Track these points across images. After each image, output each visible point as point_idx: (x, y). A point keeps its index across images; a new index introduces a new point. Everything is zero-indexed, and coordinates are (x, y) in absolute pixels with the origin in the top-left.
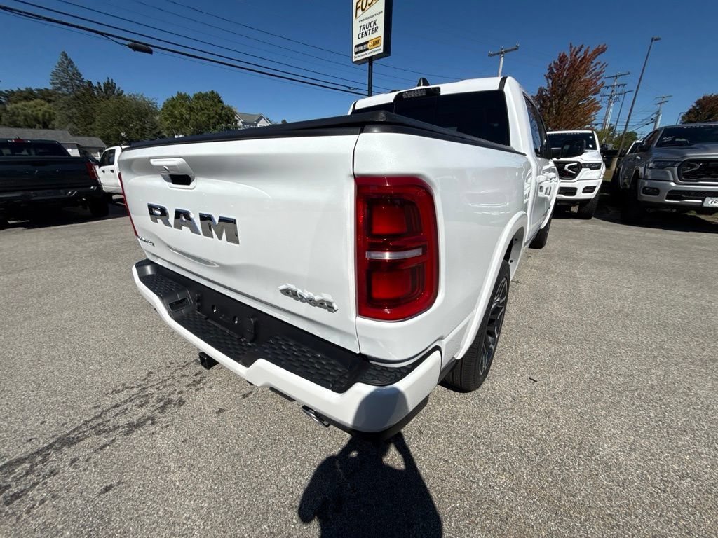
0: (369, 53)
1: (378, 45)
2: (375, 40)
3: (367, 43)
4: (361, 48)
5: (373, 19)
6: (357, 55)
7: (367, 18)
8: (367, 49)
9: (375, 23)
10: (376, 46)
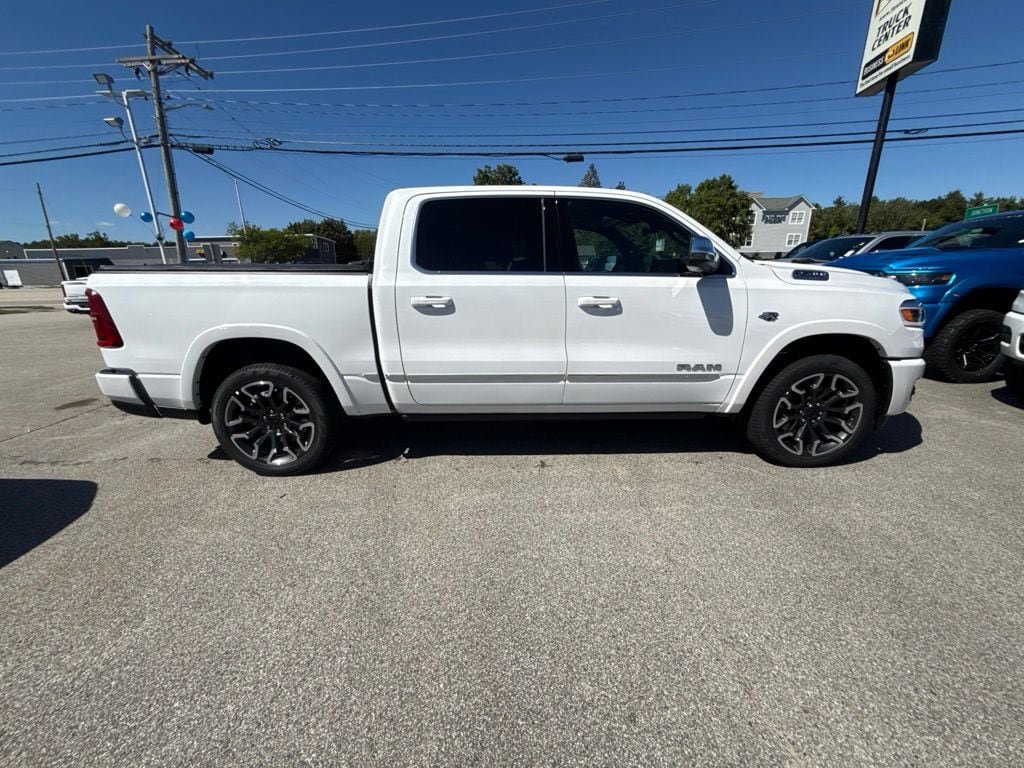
0: (885, 71)
1: (907, 49)
2: (899, 44)
3: (883, 54)
4: (874, 66)
5: (903, 7)
6: (864, 81)
7: (893, 9)
8: (884, 64)
9: (906, 11)
10: (901, 53)
